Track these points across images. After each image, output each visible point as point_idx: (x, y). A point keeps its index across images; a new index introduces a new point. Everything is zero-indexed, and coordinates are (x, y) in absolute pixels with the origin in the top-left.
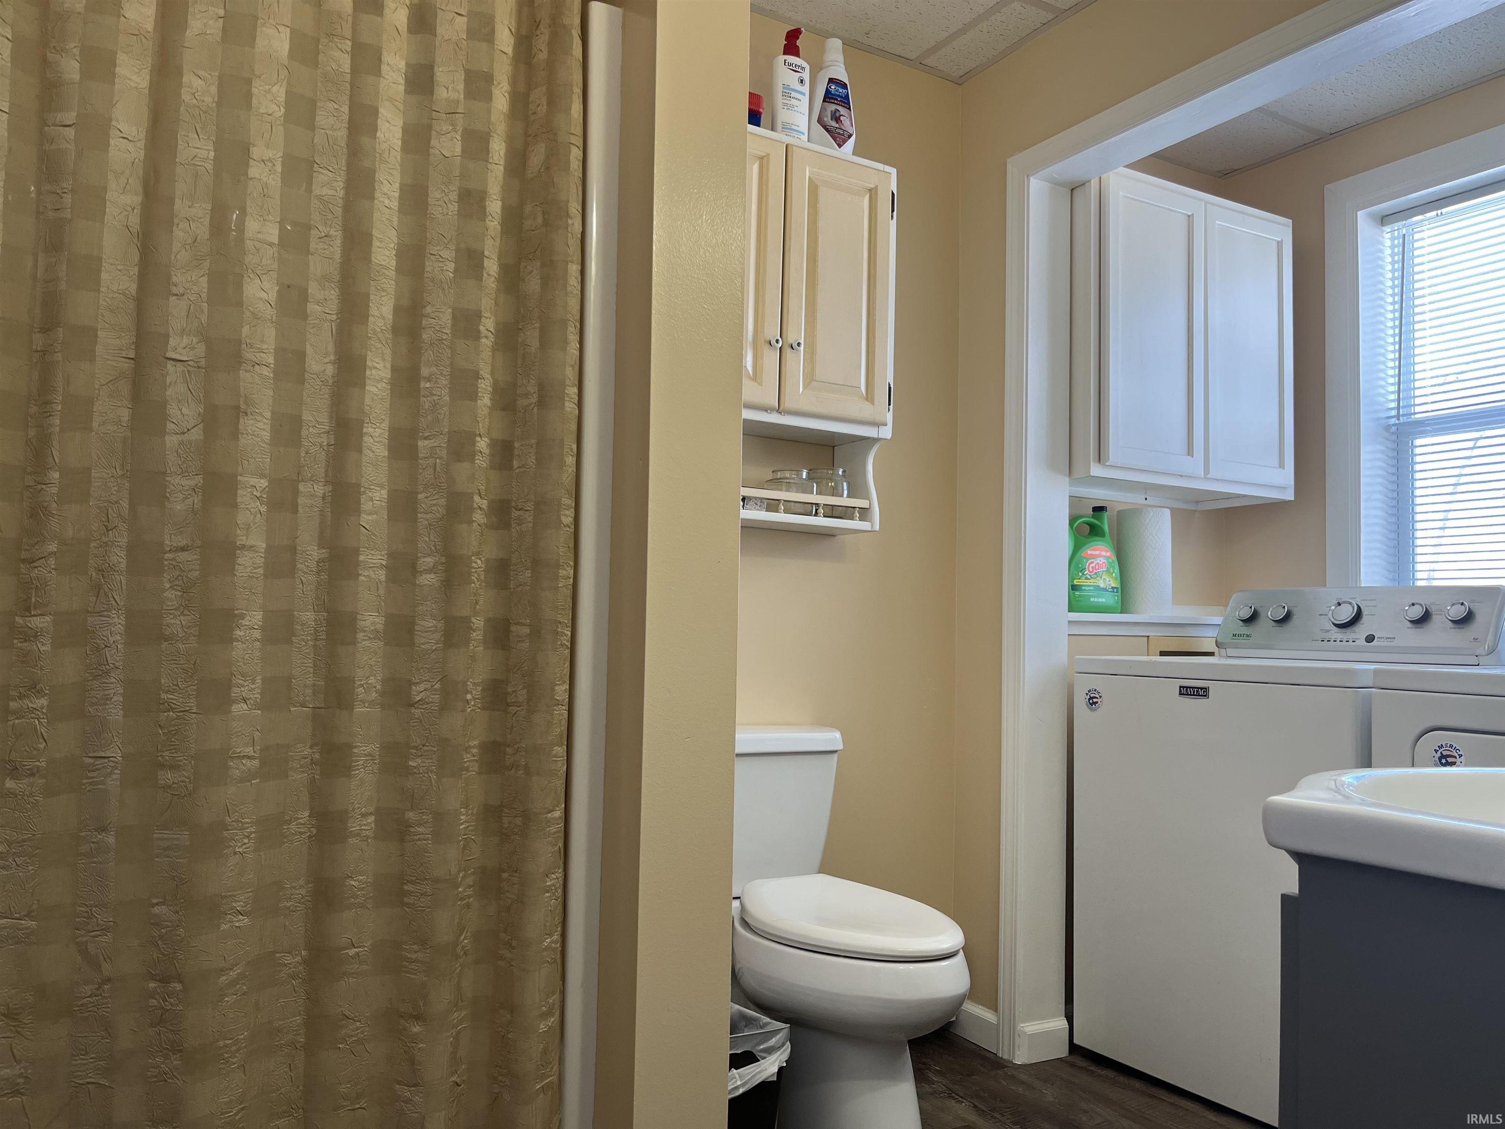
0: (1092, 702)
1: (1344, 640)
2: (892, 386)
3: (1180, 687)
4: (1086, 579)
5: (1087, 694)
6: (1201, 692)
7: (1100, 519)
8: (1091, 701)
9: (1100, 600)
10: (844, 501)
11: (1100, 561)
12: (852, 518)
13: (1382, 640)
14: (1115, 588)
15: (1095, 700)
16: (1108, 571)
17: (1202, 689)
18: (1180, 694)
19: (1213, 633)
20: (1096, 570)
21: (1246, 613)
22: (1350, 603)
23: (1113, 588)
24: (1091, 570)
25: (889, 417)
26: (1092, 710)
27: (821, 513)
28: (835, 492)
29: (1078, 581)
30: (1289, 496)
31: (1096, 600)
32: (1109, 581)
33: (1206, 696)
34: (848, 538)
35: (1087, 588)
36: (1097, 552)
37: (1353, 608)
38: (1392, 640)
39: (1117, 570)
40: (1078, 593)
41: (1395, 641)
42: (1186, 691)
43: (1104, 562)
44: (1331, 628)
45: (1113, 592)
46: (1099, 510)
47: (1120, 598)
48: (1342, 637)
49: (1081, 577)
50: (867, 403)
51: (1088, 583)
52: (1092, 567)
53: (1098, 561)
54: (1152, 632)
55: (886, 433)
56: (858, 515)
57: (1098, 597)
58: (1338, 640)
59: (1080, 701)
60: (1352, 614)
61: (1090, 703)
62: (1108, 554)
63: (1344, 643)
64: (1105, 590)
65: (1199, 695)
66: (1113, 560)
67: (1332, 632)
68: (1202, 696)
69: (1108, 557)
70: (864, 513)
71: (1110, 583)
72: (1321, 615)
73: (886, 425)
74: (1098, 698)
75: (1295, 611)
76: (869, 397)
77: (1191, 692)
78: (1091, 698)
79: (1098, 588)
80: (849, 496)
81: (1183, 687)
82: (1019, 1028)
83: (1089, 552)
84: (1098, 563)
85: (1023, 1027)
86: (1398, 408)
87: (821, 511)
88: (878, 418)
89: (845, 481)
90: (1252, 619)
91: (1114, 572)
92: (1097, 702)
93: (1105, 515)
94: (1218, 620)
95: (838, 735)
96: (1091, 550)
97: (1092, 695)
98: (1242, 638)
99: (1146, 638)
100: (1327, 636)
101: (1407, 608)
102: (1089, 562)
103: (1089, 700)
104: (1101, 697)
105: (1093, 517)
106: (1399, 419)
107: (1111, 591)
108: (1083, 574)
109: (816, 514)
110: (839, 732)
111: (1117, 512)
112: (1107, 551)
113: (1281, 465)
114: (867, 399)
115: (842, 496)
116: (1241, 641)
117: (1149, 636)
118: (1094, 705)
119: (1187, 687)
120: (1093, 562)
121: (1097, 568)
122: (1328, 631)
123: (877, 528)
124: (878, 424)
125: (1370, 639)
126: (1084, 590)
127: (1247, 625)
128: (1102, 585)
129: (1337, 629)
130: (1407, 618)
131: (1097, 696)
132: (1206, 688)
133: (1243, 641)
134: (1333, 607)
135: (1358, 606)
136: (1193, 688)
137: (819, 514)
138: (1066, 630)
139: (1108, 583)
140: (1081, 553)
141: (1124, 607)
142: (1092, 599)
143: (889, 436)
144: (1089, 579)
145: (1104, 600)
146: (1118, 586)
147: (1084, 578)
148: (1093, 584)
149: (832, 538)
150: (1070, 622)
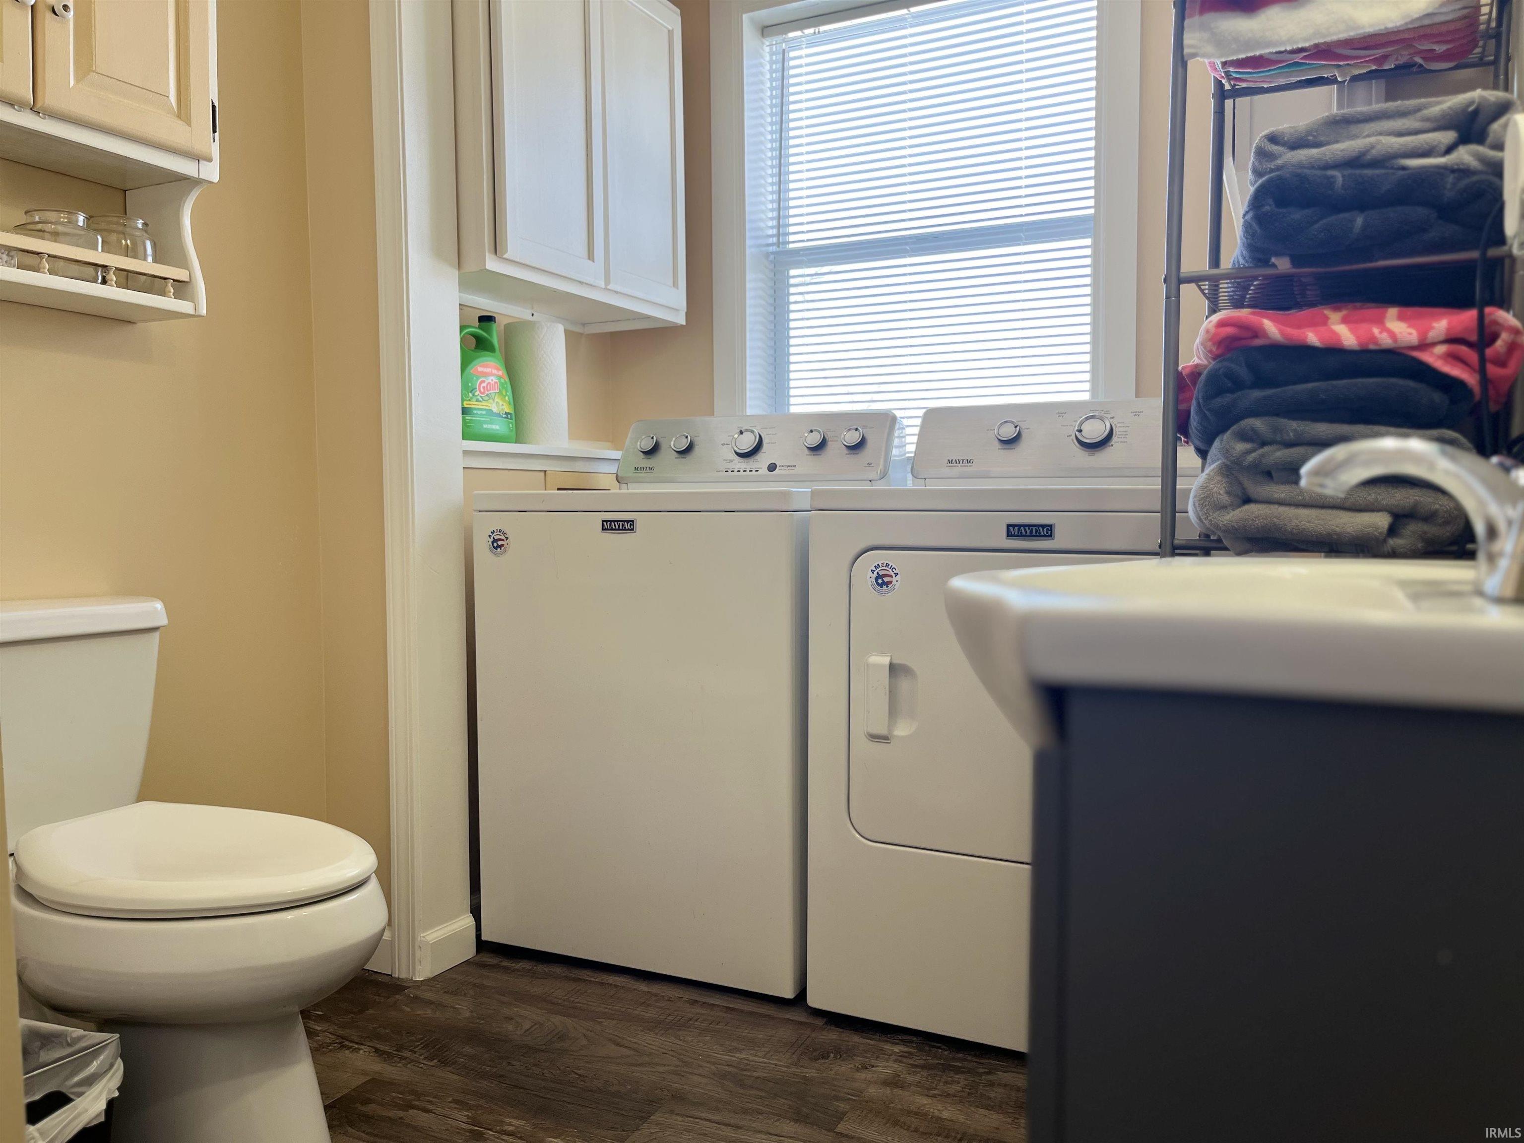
0: (497, 544)
1: (748, 470)
2: (216, 105)
3: (603, 521)
4: (477, 401)
5: (490, 536)
6: (626, 526)
7: (488, 331)
8: (495, 544)
9: (494, 427)
10: (148, 266)
11: (492, 380)
12: (163, 293)
13: (784, 468)
14: (509, 413)
15: (500, 543)
16: (500, 393)
17: (628, 522)
18: (603, 529)
19: (613, 468)
20: (488, 391)
21: (648, 445)
22: (752, 432)
23: (506, 413)
24: (482, 390)
25: (215, 150)
26: (495, 554)
27: (112, 280)
28: (131, 252)
29: (469, 402)
30: (681, 320)
31: (489, 426)
32: (503, 405)
33: (633, 529)
34: (155, 327)
35: (479, 412)
36: (488, 370)
37: (755, 437)
38: (793, 468)
39: (510, 393)
40: (469, 418)
41: (796, 469)
42: (609, 526)
43: (496, 382)
44: (735, 459)
45: (507, 418)
46: (486, 320)
47: (514, 425)
48: (745, 467)
49: (471, 398)
50: (180, 122)
51: (480, 406)
52: (484, 388)
53: (490, 381)
54: (550, 466)
55: (211, 172)
56: (172, 291)
57: (491, 423)
58: (742, 470)
59: (481, 545)
60: (754, 443)
61: (494, 547)
62: (500, 373)
63: (748, 473)
64: (498, 415)
65: (625, 529)
66: (505, 380)
67: (735, 461)
68: (629, 529)
69: (500, 377)
70: (182, 288)
71: (503, 407)
72: (723, 445)
73: (210, 160)
74: (503, 540)
75: (697, 441)
76: (183, 112)
77: (615, 526)
78: (495, 541)
79: (490, 412)
80: (155, 261)
81: (607, 521)
82: (419, 939)
83: (480, 369)
84: (489, 383)
85: (424, 937)
86: (778, 235)
87: (112, 277)
88: (198, 147)
89: (149, 239)
90: (653, 451)
91: (506, 395)
92: (502, 545)
93: (494, 326)
94: (617, 455)
95: (159, 606)
96: (480, 366)
97: (496, 537)
98: (645, 471)
99: (543, 474)
100: (731, 466)
101: (806, 435)
102: (479, 382)
103: (493, 543)
104: (507, 538)
105: (480, 327)
106: (779, 247)
107: (505, 418)
108: (474, 395)
109: (104, 282)
110: (161, 603)
111: (505, 325)
112: (498, 369)
113: (675, 284)
114: (179, 116)
115: (145, 259)
116: (642, 474)
117: (545, 471)
118: (499, 549)
119: (611, 521)
120: (483, 381)
121: (489, 388)
122: (731, 461)
123: (204, 312)
124: (198, 158)
125: (772, 468)
126: (477, 414)
127: (650, 457)
128: (495, 410)
129: (741, 460)
130: (806, 444)
131: (503, 537)
132: (633, 521)
133: (646, 475)
134: (736, 436)
135: (760, 436)
136: (617, 521)
137: (109, 282)
138: (462, 462)
139: (501, 407)
140: (470, 369)
141: (519, 438)
142: (485, 426)
143: (215, 178)
144: (480, 401)
145: (498, 427)
146: (512, 412)
147: (474, 400)
148: (484, 407)
149: (130, 327)
150: (466, 453)
